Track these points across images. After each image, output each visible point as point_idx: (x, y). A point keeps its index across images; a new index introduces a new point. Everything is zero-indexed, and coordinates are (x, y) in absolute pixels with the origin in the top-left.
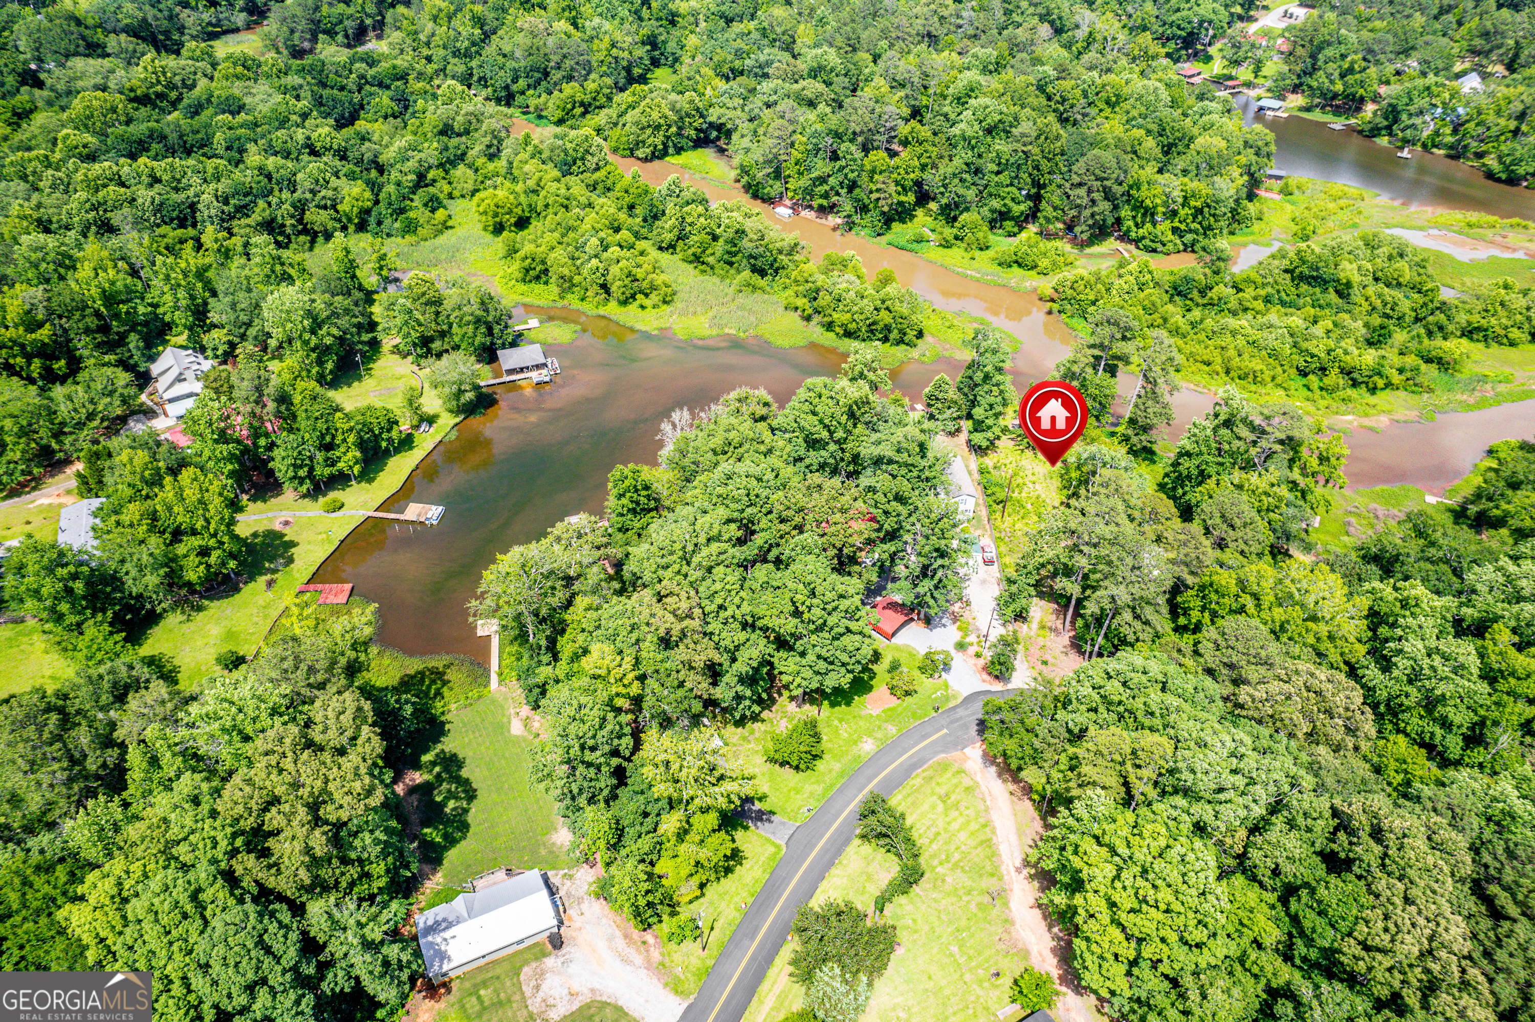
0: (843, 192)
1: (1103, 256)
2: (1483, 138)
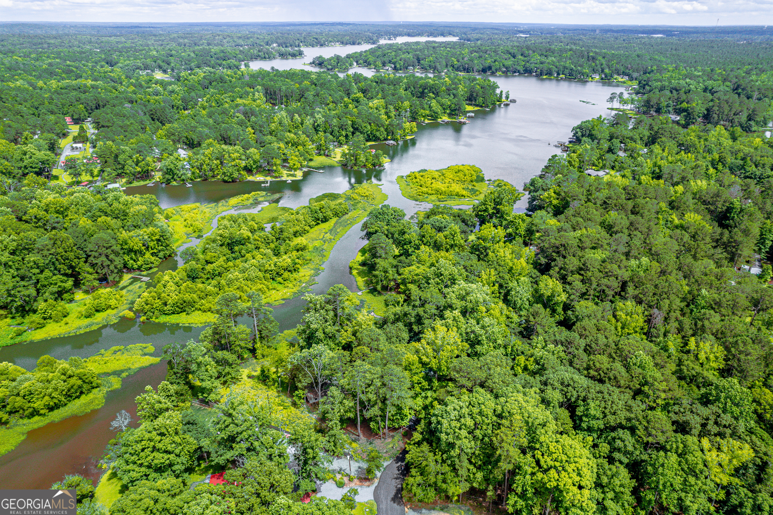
1: (129, 284)
2: (211, 170)
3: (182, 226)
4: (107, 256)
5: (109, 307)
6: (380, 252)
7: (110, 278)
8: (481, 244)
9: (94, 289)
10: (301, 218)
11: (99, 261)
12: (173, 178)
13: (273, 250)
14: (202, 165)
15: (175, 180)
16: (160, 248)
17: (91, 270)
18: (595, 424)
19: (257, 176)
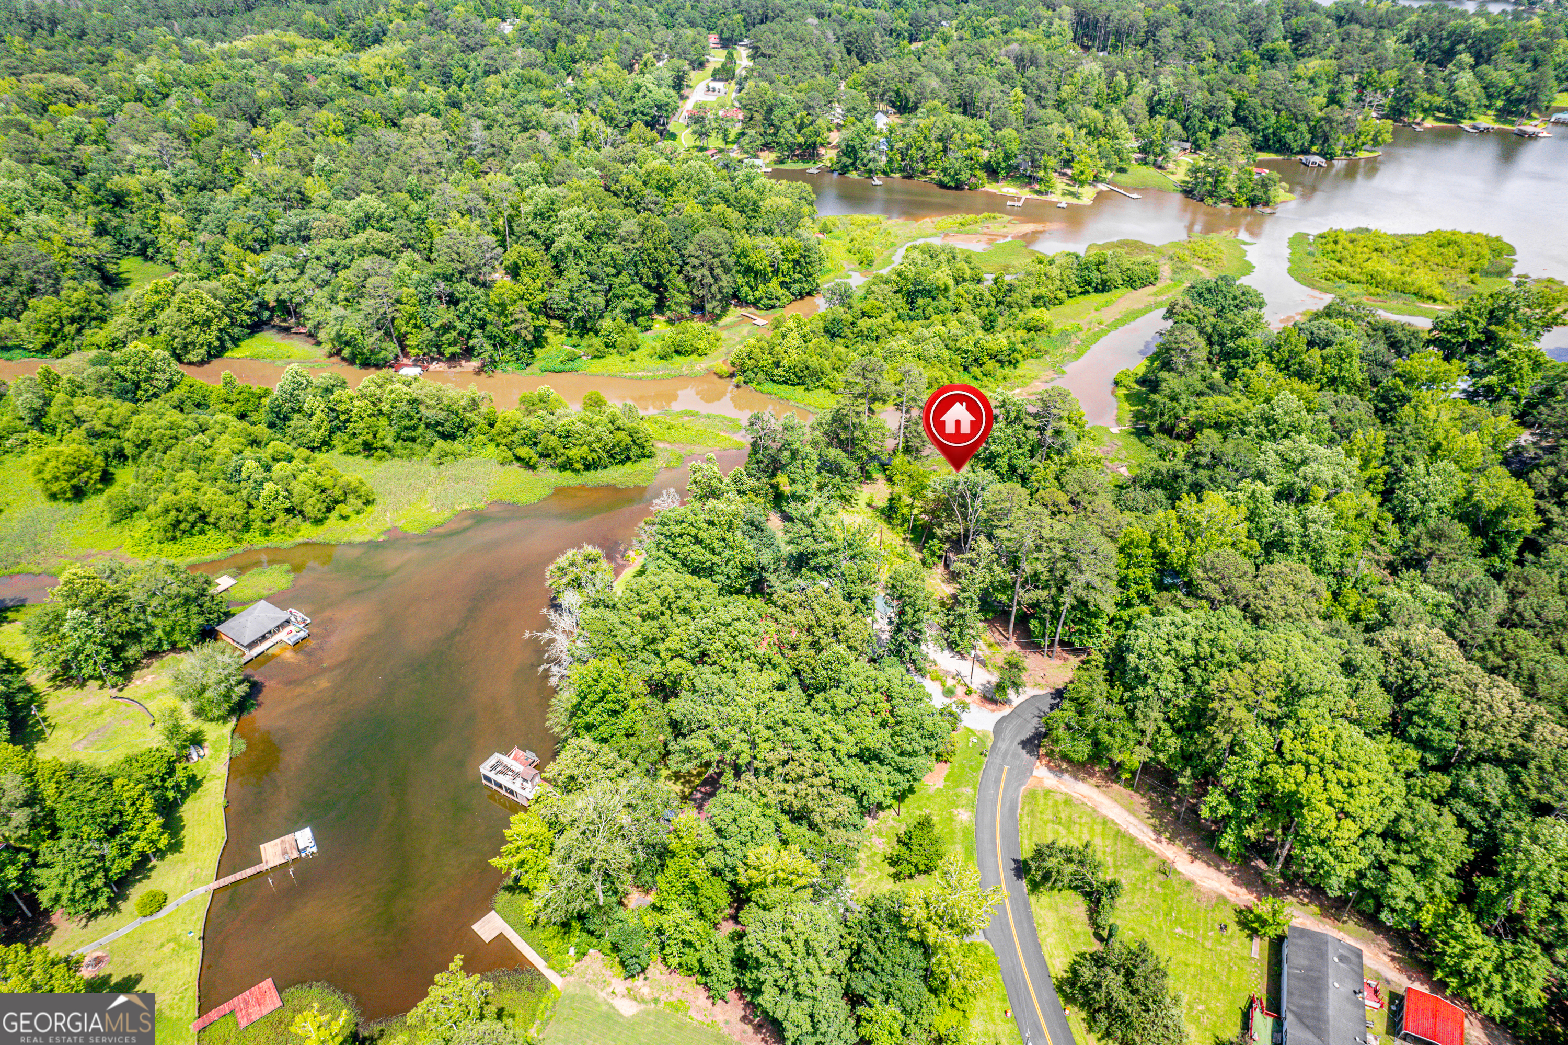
0: (477, 332)
1: (735, 324)
2: (924, 159)
3: (844, 249)
4: (711, 270)
5: (695, 350)
6: (1179, 361)
7: (709, 307)
8: (1396, 388)
9: (681, 318)
10: (1055, 272)
11: (697, 274)
12: (853, 164)
13: (984, 319)
14: (909, 147)
15: (856, 169)
16: (797, 276)
17: (684, 287)
18: (1436, 734)
19: (1004, 183)
